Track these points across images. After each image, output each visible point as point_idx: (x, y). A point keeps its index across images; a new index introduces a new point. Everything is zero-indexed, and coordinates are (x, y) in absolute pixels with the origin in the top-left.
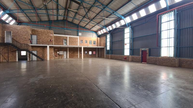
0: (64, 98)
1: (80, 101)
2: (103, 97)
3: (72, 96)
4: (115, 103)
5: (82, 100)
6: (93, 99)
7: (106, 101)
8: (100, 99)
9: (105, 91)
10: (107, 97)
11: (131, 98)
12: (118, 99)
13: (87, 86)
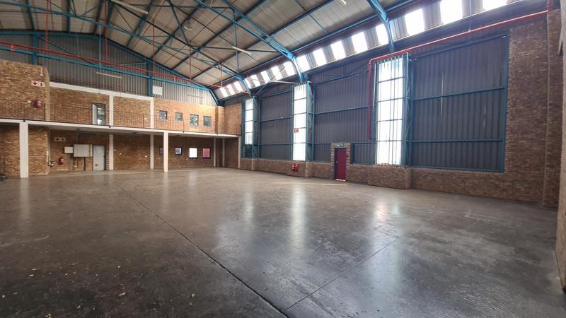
0: (87, 310)
1: (147, 310)
2: (228, 284)
3: (119, 298)
4: (261, 298)
5: (157, 306)
6: (193, 295)
7: (234, 296)
8: (215, 293)
9: (233, 266)
10: (239, 284)
11: (304, 277)
12: (271, 285)
13: (177, 259)
